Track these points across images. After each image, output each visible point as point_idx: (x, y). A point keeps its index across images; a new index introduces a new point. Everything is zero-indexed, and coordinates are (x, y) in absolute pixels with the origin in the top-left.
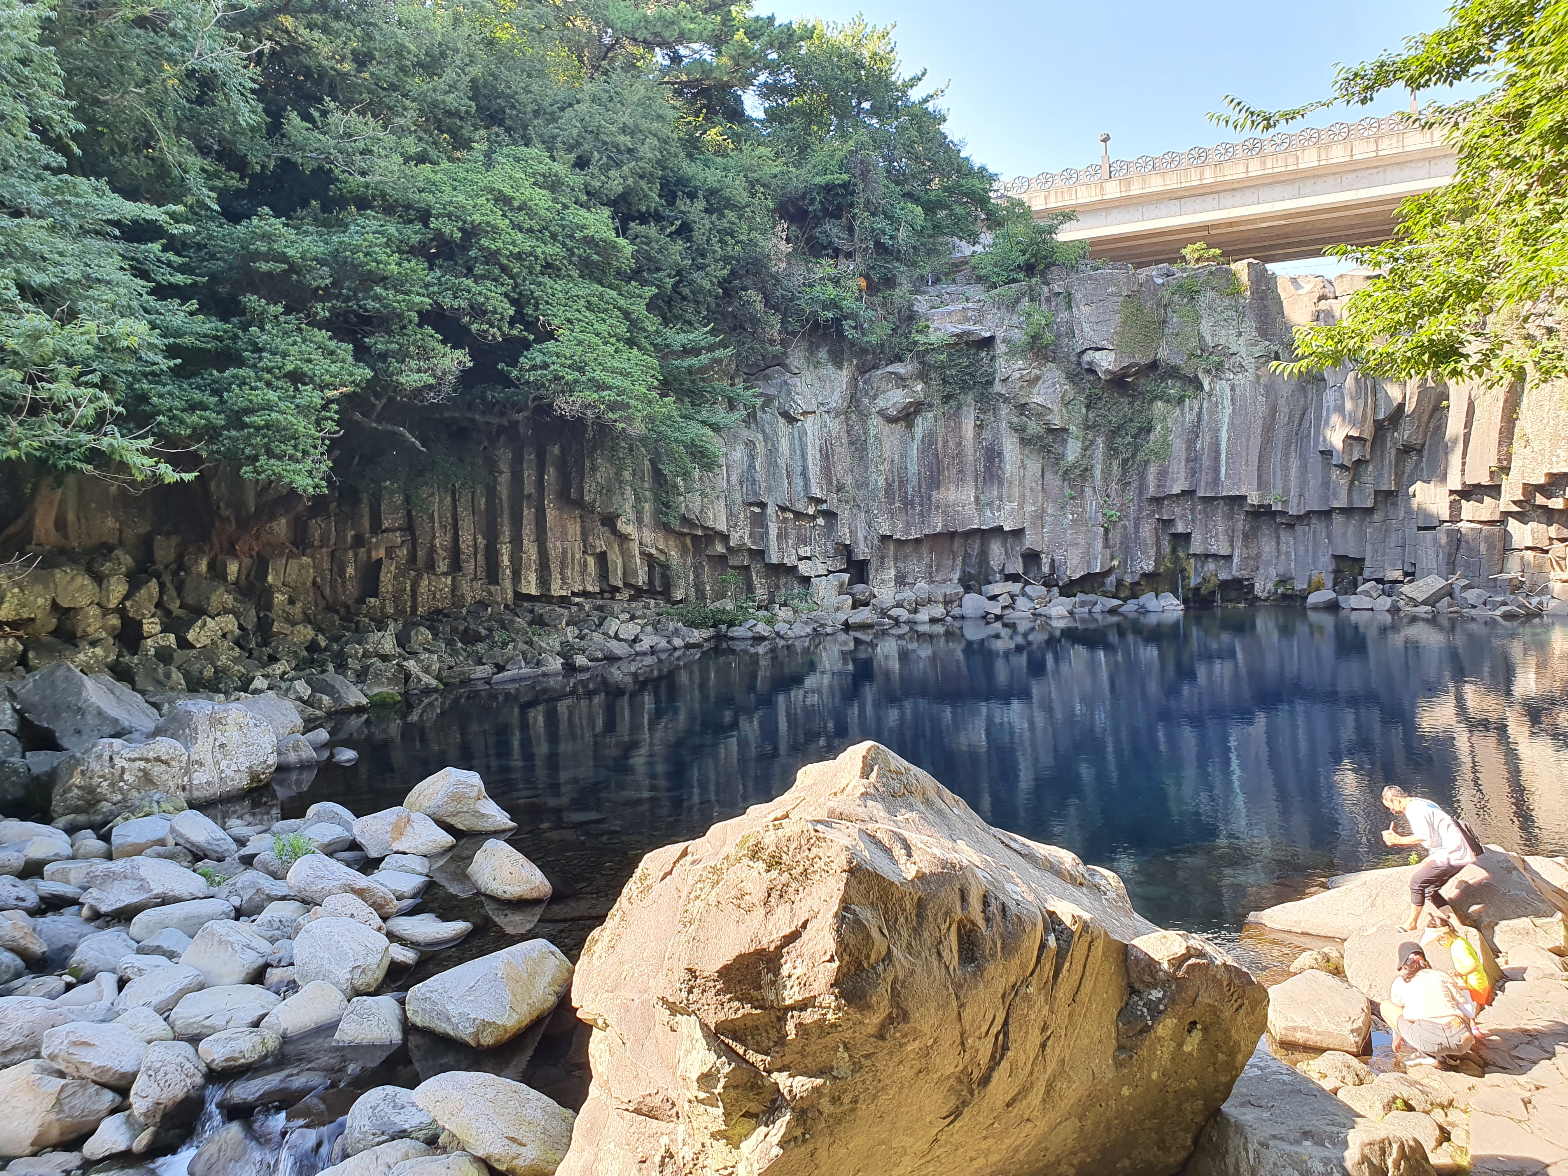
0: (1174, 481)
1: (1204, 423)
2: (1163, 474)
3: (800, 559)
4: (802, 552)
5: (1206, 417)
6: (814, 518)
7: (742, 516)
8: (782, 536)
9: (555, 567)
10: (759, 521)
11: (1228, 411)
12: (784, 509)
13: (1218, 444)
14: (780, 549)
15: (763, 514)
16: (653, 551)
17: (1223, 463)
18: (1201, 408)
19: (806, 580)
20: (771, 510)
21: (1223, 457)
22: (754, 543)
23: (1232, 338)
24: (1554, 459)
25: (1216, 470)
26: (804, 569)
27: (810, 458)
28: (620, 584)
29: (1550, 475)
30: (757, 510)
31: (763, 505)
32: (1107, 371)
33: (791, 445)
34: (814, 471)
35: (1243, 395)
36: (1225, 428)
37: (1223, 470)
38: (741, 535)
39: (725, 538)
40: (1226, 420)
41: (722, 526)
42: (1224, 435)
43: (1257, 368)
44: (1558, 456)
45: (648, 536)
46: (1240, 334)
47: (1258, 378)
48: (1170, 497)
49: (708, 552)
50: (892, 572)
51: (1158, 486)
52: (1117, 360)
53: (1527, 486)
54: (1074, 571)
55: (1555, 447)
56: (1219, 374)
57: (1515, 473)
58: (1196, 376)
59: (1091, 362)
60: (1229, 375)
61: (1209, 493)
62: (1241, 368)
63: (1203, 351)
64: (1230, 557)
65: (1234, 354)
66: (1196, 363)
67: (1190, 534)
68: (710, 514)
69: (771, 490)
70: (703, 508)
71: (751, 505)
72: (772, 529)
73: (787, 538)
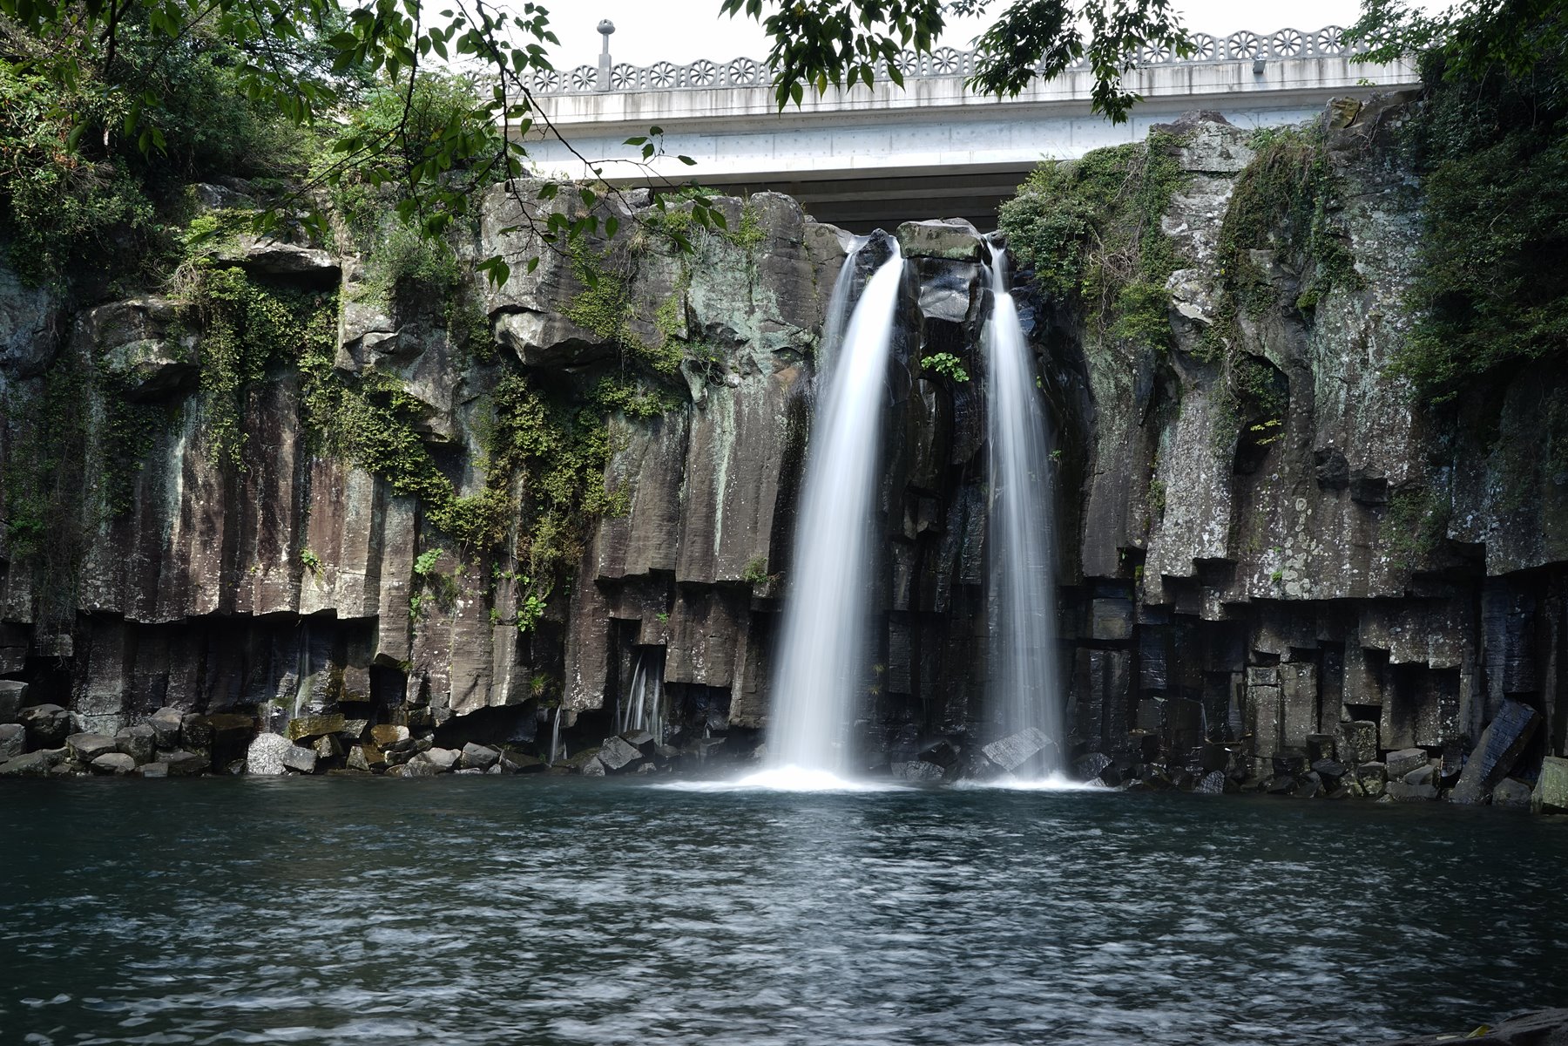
0: (639, 551)
1: (691, 457)
2: (620, 540)
5: (694, 444)
11: (730, 439)
13: (712, 494)
17: (719, 526)
18: (687, 431)
21: (719, 515)
23: (739, 317)
24: (1206, 537)
25: (708, 536)
29: (1198, 562)
32: (529, 349)
35: (754, 411)
36: (724, 466)
37: (718, 536)
40: (727, 452)
42: (722, 477)
43: (778, 370)
44: (1212, 533)
46: (751, 311)
47: (777, 385)
48: (632, 580)
50: (119, 686)
51: (613, 560)
52: (547, 331)
53: (1168, 581)
54: (461, 702)
55: (1207, 516)
56: (715, 376)
57: (1151, 559)
58: (680, 375)
59: (507, 335)
60: (734, 378)
61: (695, 577)
62: (751, 367)
63: (691, 332)
64: (726, 691)
65: (741, 343)
66: (683, 354)
67: (665, 647)
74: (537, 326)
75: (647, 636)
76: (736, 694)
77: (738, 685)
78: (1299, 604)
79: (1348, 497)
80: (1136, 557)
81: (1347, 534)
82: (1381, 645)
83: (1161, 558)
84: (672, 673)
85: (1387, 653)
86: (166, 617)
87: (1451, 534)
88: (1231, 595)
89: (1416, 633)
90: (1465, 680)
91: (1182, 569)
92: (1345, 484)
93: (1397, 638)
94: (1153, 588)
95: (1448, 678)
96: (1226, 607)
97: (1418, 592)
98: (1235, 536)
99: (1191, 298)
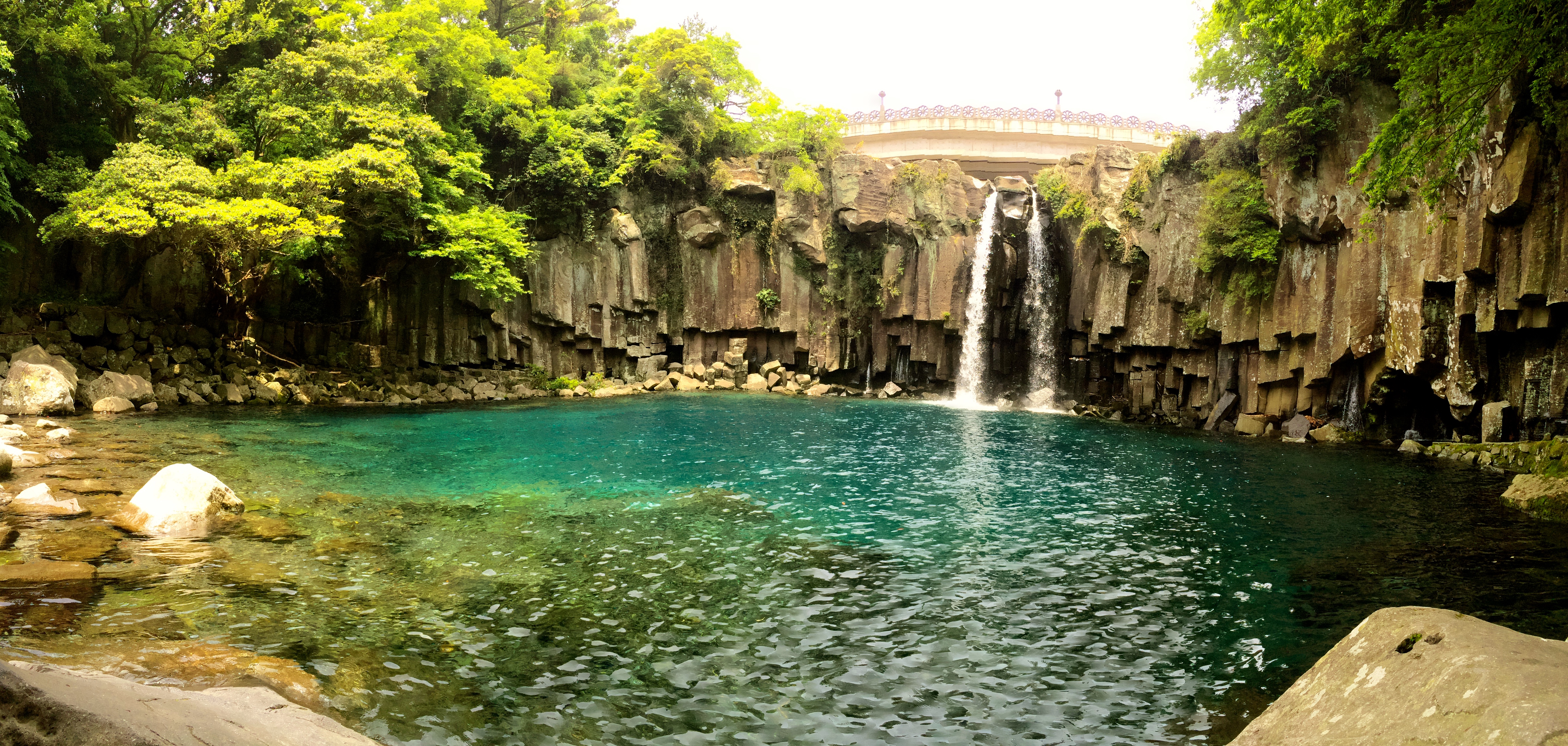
0: (899, 307)
1: (919, 268)
2: (891, 303)
3: (630, 344)
4: (630, 338)
5: (919, 263)
6: (639, 316)
7: (584, 313)
8: (614, 328)
9: (447, 344)
10: (597, 318)
11: (935, 262)
12: (616, 309)
13: (928, 285)
14: (612, 337)
15: (600, 313)
16: (519, 337)
17: (931, 297)
18: (917, 258)
19: (634, 360)
20: (606, 310)
21: (931, 293)
22: (594, 333)
23: (937, 211)
24: (1116, 318)
25: (926, 301)
26: (632, 351)
27: (634, 271)
28: (495, 358)
29: (1113, 328)
30: (596, 310)
31: (600, 307)
32: (852, 225)
33: (621, 263)
34: (637, 280)
35: (943, 250)
36: (933, 274)
37: (930, 301)
38: (583, 327)
39: (572, 329)
40: (934, 268)
41: (568, 320)
42: (931, 277)
43: (954, 233)
44: (1118, 316)
45: (516, 327)
46: (942, 208)
47: (952, 240)
48: (897, 319)
49: (561, 339)
50: (700, 355)
51: (888, 311)
52: (860, 218)
53: (1101, 334)
54: (830, 367)
55: (1116, 309)
56: (928, 235)
57: (1095, 325)
58: (913, 235)
59: (844, 219)
60: (936, 237)
61: (922, 318)
62: (942, 233)
63: (917, 217)
64: (935, 365)
65: (939, 222)
66: (913, 226)
67: (910, 346)
68: (560, 312)
69: (605, 295)
70: (555, 307)
71: (591, 306)
72: (607, 323)
73: (619, 329)
74: (853, 216)
75: (903, 342)
76: (940, 367)
77: (941, 363)
78: (1150, 347)
79: (1169, 305)
80: (1088, 324)
81: (1169, 321)
82: (1179, 366)
83: (1098, 326)
84: (912, 357)
85: (1182, 370)
86: (715, 330)
87: (1209, 326)
88: (1125, 343)
89: (1192, 363)
90: (1210, 382)
91: (1106, 331)
92: (1169, 301)
93: (1186, 364)
94: (1094, 339)
95: (1205, 380)
96: (1123, 347)
97: (1195, 347)
98: (1127, 317)
99: (1112, 220)
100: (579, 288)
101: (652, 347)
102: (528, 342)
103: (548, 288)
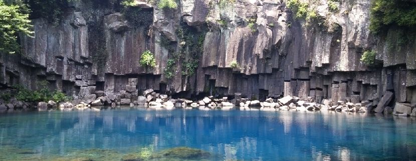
0: (211, 62)
1: (221, 43)
2: (207, 59)
3: (77, 79)
4: (77, 77)
5: (221, 41)
6: (83, 65)
7: (53, 61)
8: (69, 70)
10: (60, 64)
11: (229, 40)
12: (71, 60)
13: (225, 50)
14: (68, 75)
15: (62, 62)
16: (12, 71)
17: (226, 57)
18: (220, 38)
19: (78, 88)
20: (65, 60)
21: (227, 55)
22: (57, 72)
23: (230, 16)
25: (224, 58)
26: (78, 83)
27: (82, 41)
29: (323, 64)
30: (60, 60)
31: (62, 58)
32: (190, 23)
33: (75, 37)
34: (83, 47)
35: (233, 34)
36: (227, 45)
37: (226, 59)
38: (52, 68)
39: (45, 69)
40: (228, 42)
41: (43, 64)
43: (238, 26)
44: (326, 58)
45: (10, 65)
46: (233, 15)
47: (237, 29)
48: (209, 67)
49: (38, 74)
50: (113, 87)
51: (206, 63)
52: (193, 19)
53: (317, 68)
54: (177, 90)
55: (325, 56)
56: (226, 27)
57: (313, 63)
58: (218, 27)
59: (185, 20)
61: (222, 67)
62: (232, 26)
63: (221, 19)
64: (227, 88)
66: (219, 23)
67: (215, 80)
68: (38, 59)
69: (65, 52)
70: (36, 56)
71: (57, 57)
72: (65, 67)
73: (72, 71)
74: (192, 18)
75: (212, 78)
76: (229, 89)
77: (229, 87)
78: (343, 72)
79: (355, 51)
80: (310, 63)
81: (354, 58)
82: (361, 80)
83: (315, 63)
84: (217, 85)
85: (362, 82)
86: (122, 74)
87: (376, 58)
88: (330, 70)
89: (368, 78)
90: (378, 87)
91: (320, 65)
92: (354, 48)
93: (364, 79)
94: (314, 69)
95: (375, 86)
96: (328, 72)
97: (368, 70)
98: (331, 59)
99: (322, 12)
100: (51, 47)
101: (89, 81)
102: (17, 74)
103: (32, 45)
